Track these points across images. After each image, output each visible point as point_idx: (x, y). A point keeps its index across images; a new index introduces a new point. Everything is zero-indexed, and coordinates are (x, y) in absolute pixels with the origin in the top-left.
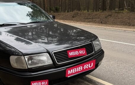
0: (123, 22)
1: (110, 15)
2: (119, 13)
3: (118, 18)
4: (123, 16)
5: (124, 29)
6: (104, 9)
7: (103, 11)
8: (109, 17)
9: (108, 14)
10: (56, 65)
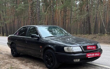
0: (105, 42)
2: (102, 36)
3: (102, 39)
4: (105, 38)
6: (90, 33)
8: (95, 38)
9: (93, 36)
10: (84, 52)
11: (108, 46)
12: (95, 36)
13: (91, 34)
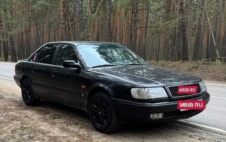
0: (215, 77)
1: (196, 67)
2: (210, 64)
3: (209, 72)
4: (215, 69)
5: (220, 85)
6: (185, 59)
7: (184, 61)
8: (195, 69)
9: (192, 65)
10: (171, 99)
11: (222, 87)
12: (195, 65)
13: (188, 59)
